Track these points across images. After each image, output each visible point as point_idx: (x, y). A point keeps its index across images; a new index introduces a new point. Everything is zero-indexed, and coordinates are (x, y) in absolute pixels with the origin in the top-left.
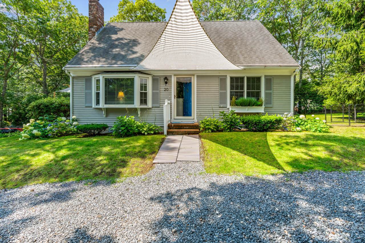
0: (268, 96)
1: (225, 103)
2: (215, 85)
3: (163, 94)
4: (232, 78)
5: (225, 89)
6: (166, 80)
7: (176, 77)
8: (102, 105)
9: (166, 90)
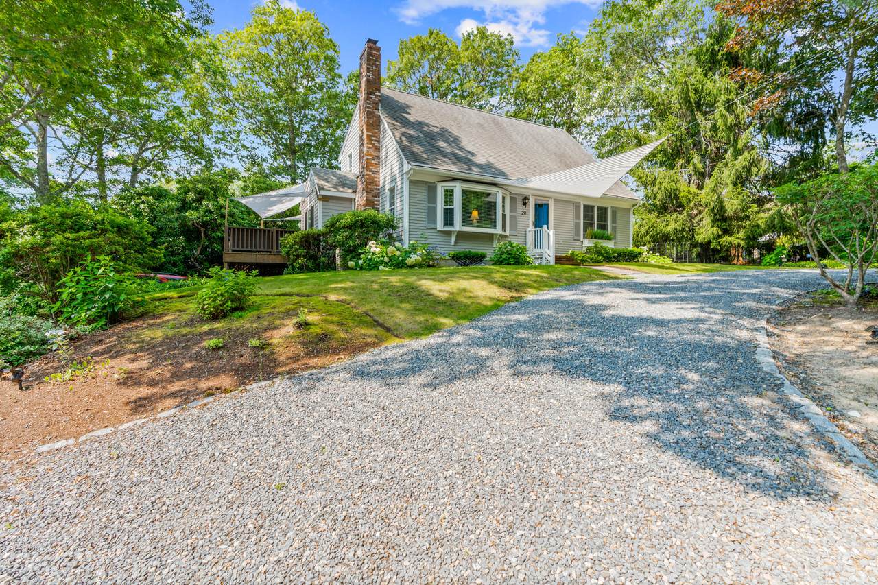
0: (614, 229)
1: (579, 235)
2: (570, 212)
3: (520, 219)
4: (585, 206)
5: (579, 219)
6: (525, 200)
7: (534, 197)
8: (458, 226)
9: (524, 213)
